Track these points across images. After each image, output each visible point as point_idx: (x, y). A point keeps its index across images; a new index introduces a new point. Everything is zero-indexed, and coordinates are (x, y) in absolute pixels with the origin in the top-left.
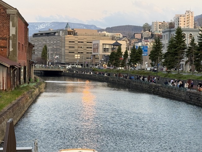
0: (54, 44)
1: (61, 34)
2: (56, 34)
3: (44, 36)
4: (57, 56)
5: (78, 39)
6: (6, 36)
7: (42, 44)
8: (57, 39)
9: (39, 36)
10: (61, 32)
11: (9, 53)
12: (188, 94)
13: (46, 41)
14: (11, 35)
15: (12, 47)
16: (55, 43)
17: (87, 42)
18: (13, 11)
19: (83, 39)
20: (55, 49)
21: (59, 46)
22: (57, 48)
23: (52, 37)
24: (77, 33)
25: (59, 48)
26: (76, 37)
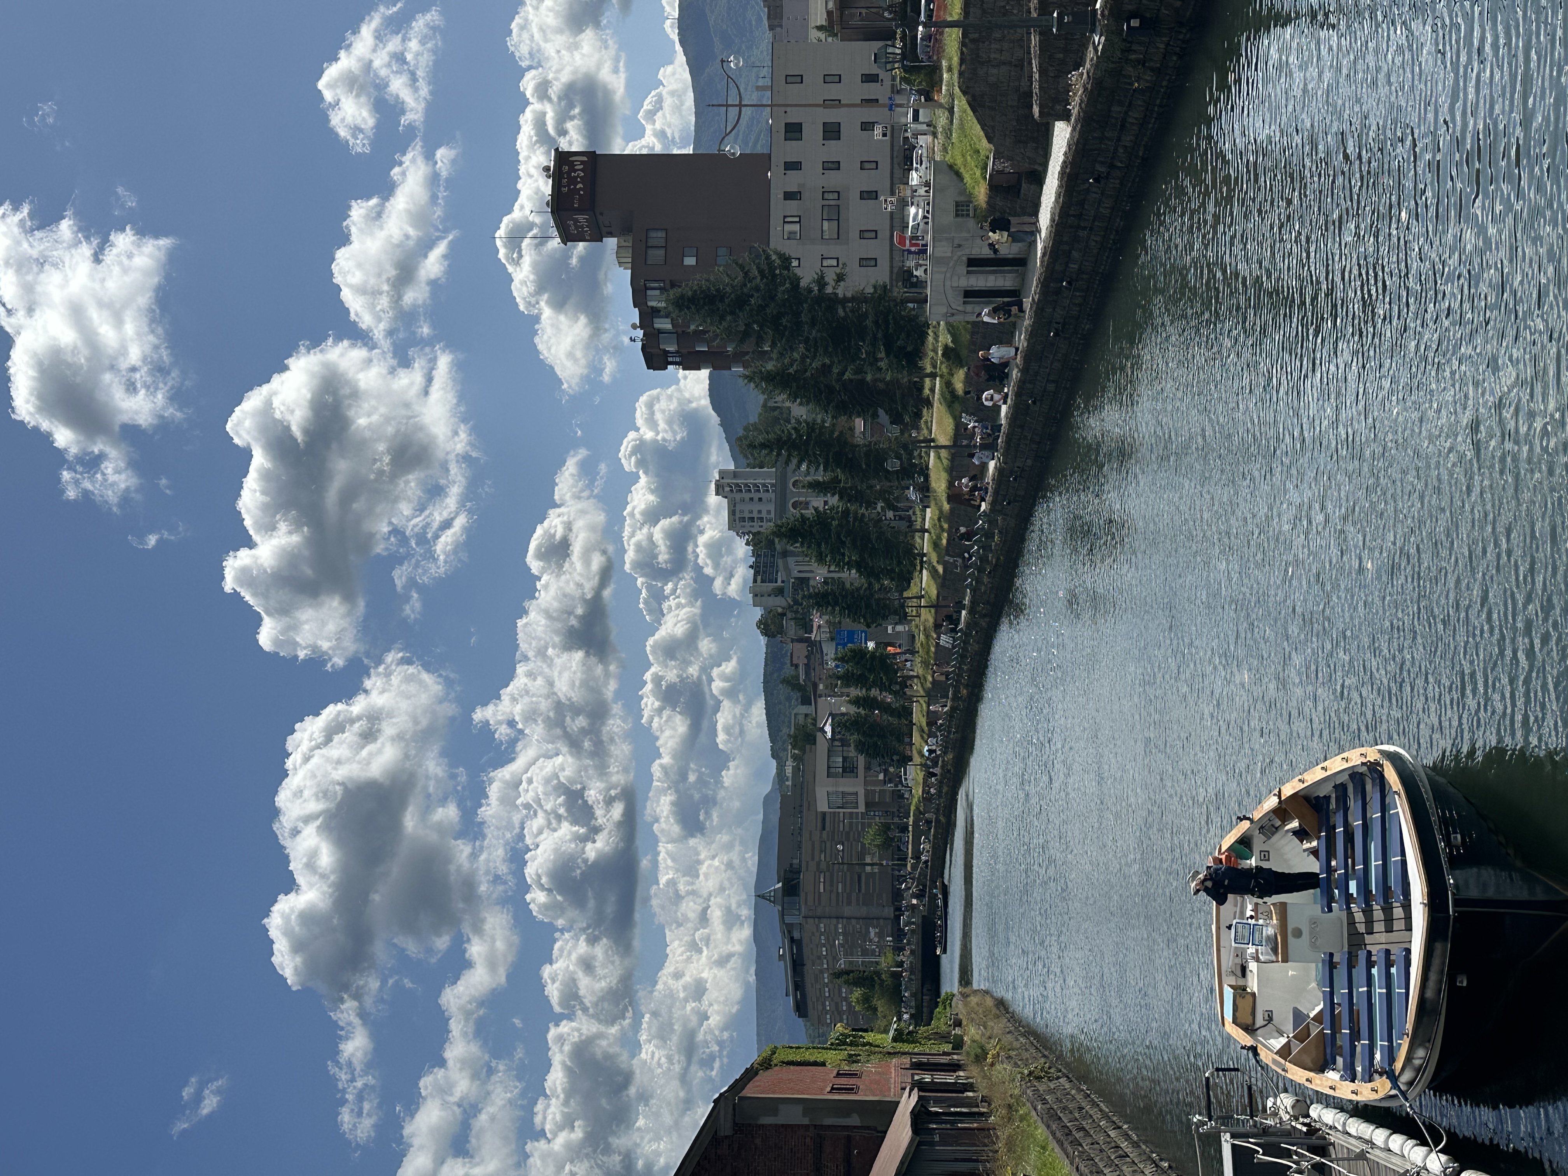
0: (831, 942)
1: (796, 920)
2: (796, 935)
3: (803, 981)
4: (872, 935)
5: (813, 859)
6: (808, 1140)
8: (813, 934)
9: (803, 995)
10: (788, 919)
11: (868, 1128)
12: (998, 507)
13: (822, 972)
14: (806, 1121)
15: (848, 1115)
16: (827, 939)
17: (824, 829)
18: (722, 1113)
19: (813, 843)
20: (846, 940)
21: (836, 928)
22: (844, 934)
23: (806, 951)
24: (791, 865)
25: (844, 928)
26: (804, 869)
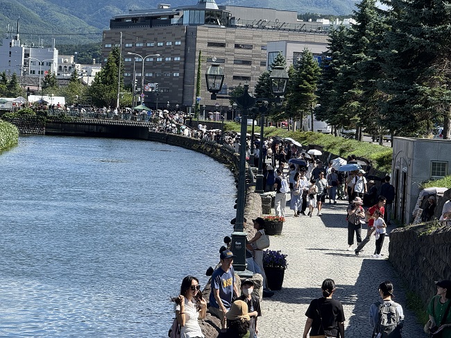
0: (166, 51)
1: (186, 21)
2: (175, 20)
3: (139, 24)
5: (236, 37)
7: (134, 49)
8: (174, 35)
9: (127, 25)
10: (186, 14)
13: (144, 42)
16: (169, 47)
19: (251, 38)
20: (168, 63)
21: (178, 55)
22: (173, 62)
23: (161, 28)
24: (233, 18)
25: (178, 62)
26: (230, 29)
